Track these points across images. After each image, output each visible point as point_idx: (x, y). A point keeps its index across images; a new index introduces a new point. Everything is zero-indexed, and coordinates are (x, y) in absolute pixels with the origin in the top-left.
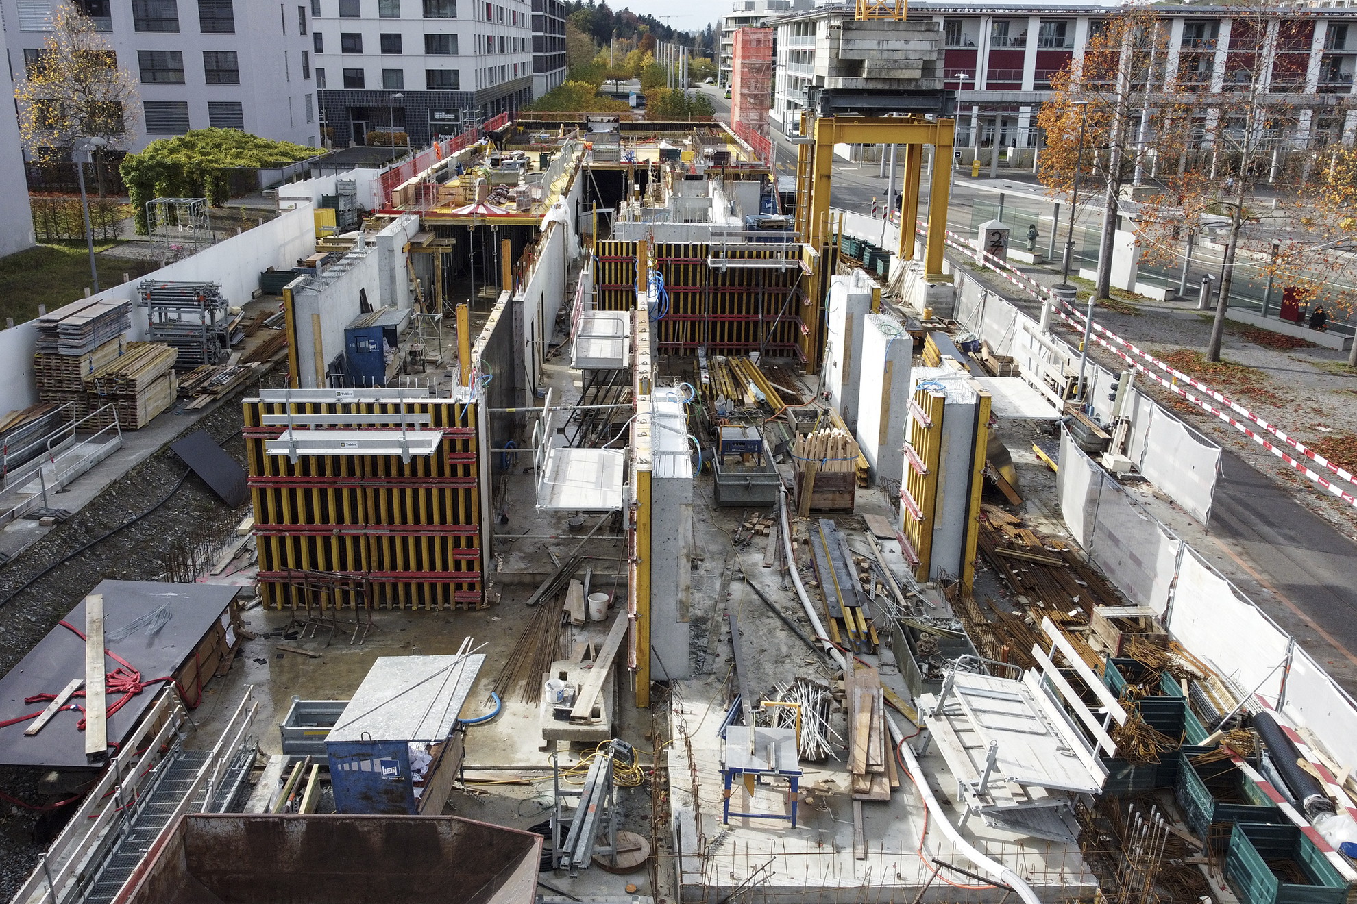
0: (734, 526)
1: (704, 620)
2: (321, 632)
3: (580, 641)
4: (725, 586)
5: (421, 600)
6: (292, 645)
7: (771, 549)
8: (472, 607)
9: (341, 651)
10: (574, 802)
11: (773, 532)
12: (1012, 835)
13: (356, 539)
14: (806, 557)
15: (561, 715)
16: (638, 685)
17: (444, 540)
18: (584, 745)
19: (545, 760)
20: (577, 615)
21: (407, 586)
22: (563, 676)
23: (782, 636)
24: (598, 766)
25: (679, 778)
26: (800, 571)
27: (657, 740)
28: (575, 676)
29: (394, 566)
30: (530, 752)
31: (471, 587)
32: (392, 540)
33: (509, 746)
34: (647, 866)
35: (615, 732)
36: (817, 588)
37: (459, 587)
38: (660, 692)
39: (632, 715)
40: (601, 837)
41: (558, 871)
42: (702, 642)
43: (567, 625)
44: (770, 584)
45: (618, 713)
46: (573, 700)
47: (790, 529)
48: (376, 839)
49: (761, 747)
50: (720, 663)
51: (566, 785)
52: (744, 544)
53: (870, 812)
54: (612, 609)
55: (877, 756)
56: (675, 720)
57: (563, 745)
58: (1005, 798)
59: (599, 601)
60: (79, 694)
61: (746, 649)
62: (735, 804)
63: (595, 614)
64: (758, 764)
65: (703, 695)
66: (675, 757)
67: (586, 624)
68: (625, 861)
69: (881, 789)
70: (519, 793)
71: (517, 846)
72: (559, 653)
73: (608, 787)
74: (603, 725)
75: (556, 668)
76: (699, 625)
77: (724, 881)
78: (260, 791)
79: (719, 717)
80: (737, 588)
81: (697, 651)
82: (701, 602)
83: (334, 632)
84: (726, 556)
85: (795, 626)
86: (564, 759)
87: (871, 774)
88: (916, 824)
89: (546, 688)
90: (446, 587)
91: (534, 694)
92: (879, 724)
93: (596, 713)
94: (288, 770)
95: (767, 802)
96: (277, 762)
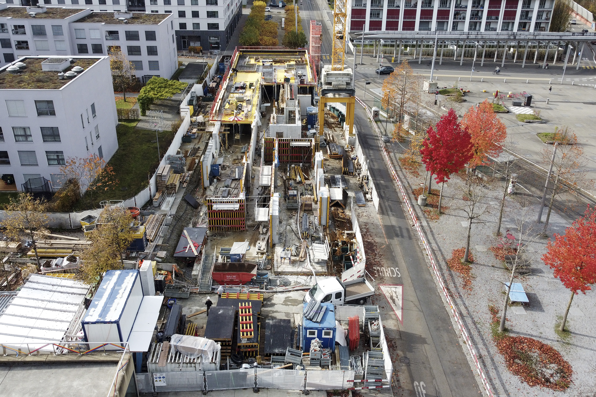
0: (289, 214)
1: (282, 233)
2: (220, 235)
3: (262, 237)
4: (286, 227)
5: (235, 229)
6: (215, 238)
7: (295, 219)
8: (244, 231)
9: (223, 239)
10: (261, 261)
11: (296, 215)
12: (318, 265)
13: (224, 220)
14: (301, 221)
15: (259, 249)
16: (270, 245)
17: (239, 220)
18: (262, 254)
19: (257, 256)
20: (261, 232)
21: (233, 228)
22: (259, 243)
23: (294, 236)
24: (264, 256)
25: (275, 258)
26: (299, 224)
27: (273, 253)
28: (261, 243)
29: (231, 224)
30: (255, 255)
31: (244, 227)
32: (230, 220)
33: (252, 254)
34: (271, 269)
35: (267, 252)
36: (301, 227)
37: (241, 228)
38: (274, 246)
39: (270, 249)
40: (265, 266)
41: (259, 270)
42: (281, 237)
43: (260, 234)
44: (294, 226)
45: (267, 249)
46: (261, 247)
47: (300, 214)
48: (237, 266)
49: (286, 254)
50: (284, 240)
51: (260, 259)
52: (291, 218)
53: (301, 262)
54: (267, 231)
55: (303, 255)
56: (276, 250)
57: (259, 254)
58: (316, 261)
59: (265, 230)
60: (190, 247)
61: (288, 238)
62: (283, 261)
63: (264, 232)
64: (285, 256)
65: (280, 246)
66: (275, 255)
67: (263, 234)
68: (268, 269)
69: (302, 260)
70: (253, 260)
71: (254, 266)
72: (258, 239)
73: (266, 259)
74: (265, 251)
75: (258, 242)
76: (281, 234)
77: (280, 271)
78: (219, 260)
79: (282, 249)
80: (288, 227)
81: (280, 239)
82: (282, 230)
83: (222, 235)
84: (287, 220)
85: (296, 234)
86: (260, 256)
87: (301, 258)
88: (306, 264)
89: (256, 245)
90: (239, 228)
91: (255, 245)
92: (304, 250)
93: (264, 249)
94: (222, 257)
95: (287, 261)
96: (220, 256)
